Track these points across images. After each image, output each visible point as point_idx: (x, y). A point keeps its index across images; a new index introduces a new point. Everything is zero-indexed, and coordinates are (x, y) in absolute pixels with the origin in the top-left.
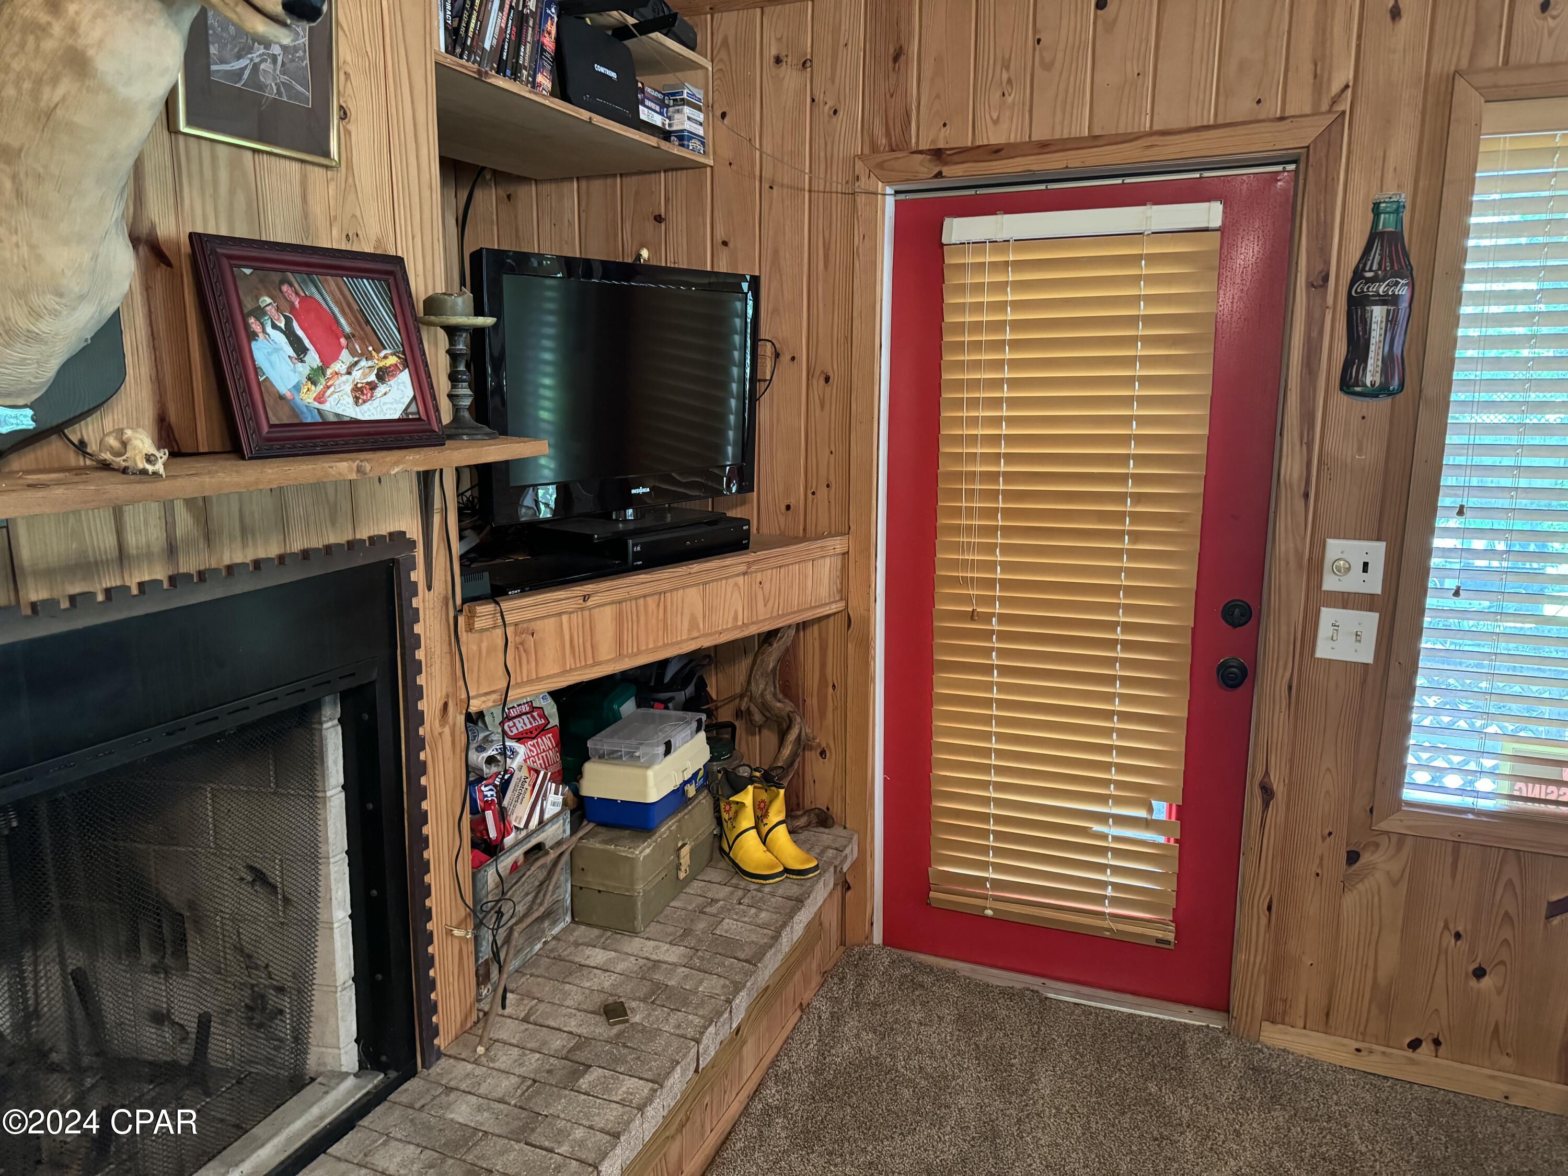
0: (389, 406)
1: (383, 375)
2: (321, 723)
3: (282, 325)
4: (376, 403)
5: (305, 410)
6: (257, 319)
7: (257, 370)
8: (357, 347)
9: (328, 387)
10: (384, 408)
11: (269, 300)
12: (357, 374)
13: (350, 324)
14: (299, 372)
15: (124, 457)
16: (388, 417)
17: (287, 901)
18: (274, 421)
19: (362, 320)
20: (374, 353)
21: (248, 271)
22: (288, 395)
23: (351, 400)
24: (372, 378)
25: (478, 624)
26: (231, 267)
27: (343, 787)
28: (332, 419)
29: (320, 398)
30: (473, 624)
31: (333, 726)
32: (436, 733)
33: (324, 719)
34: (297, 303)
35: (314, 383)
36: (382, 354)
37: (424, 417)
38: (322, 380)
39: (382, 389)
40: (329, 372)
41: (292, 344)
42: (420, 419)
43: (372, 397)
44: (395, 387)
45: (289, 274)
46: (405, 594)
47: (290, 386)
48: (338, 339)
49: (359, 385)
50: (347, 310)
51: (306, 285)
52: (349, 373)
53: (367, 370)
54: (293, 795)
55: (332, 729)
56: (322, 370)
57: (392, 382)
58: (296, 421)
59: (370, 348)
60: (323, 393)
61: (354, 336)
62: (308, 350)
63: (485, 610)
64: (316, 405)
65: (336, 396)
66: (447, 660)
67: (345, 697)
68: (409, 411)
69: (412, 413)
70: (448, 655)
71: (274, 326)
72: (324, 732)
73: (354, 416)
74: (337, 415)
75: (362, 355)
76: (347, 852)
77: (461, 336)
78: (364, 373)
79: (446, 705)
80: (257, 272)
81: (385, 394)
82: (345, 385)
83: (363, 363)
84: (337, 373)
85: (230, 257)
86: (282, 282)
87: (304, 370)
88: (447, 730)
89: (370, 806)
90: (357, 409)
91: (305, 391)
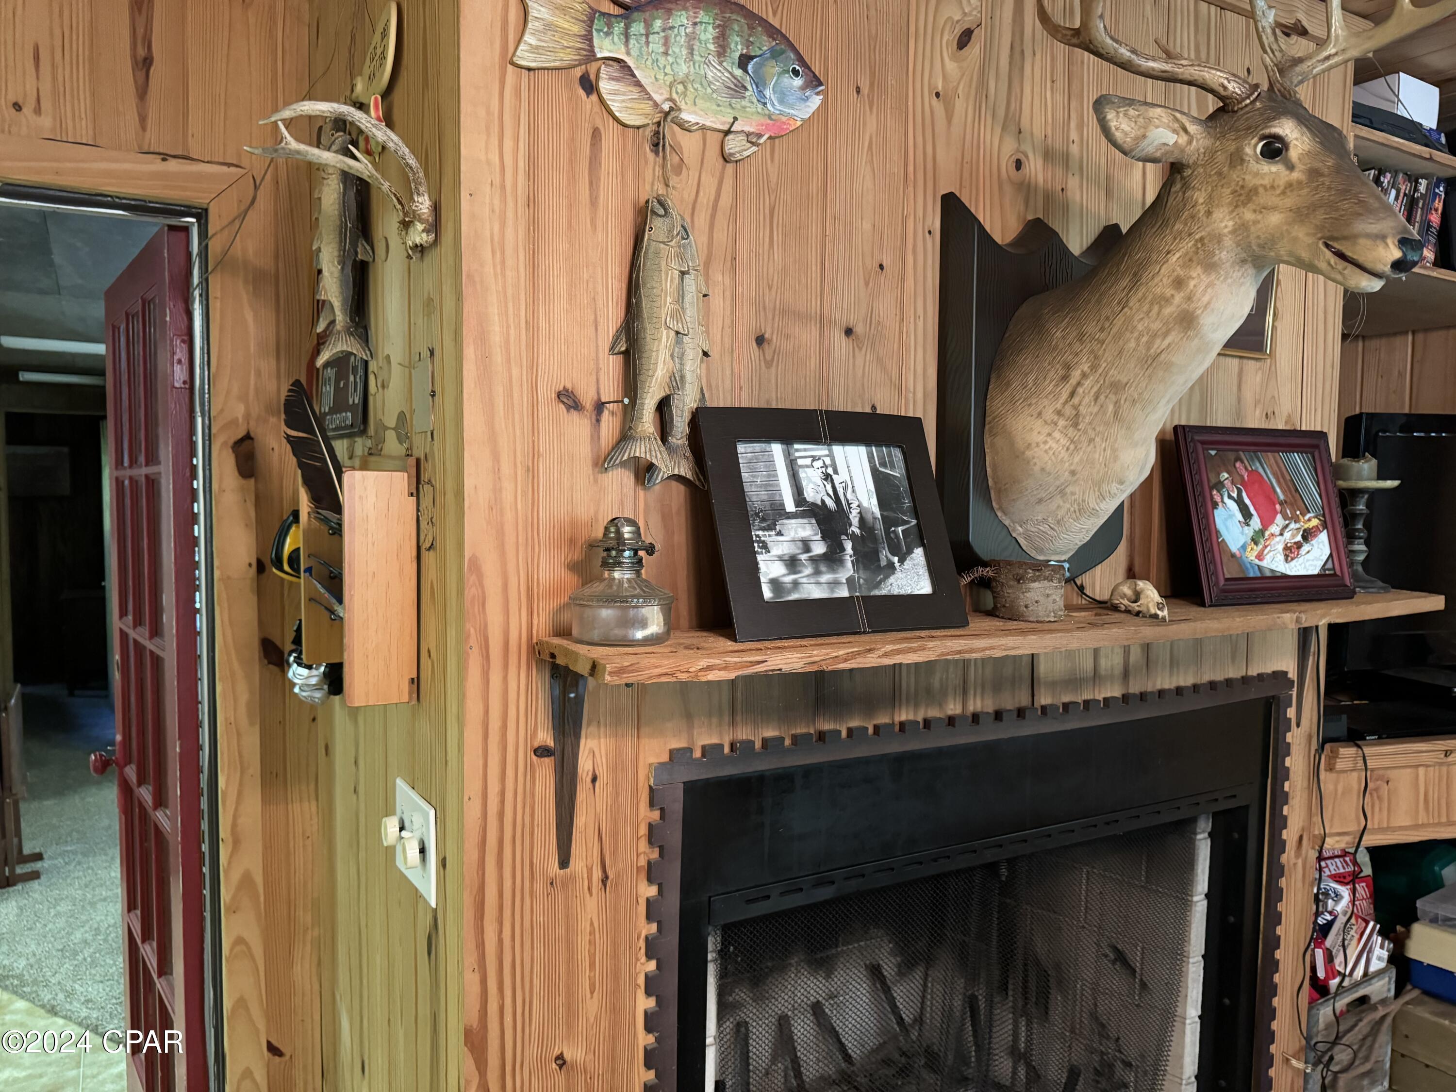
0: (1311, 563)
1: (1308, 535)
2: (1195, 834)
3: (1235, 495)
4: (1301, 560)
5: (1249, 566)
6: (1219, 491)
7: (1217, 532)
8: (1288, 512)
9: (1266, 547)
10: (1307, 564)
11: (1226, 475)
12: (1287, 535)
13: (1283, 492)
14: (1246, 534)
15: (1138, 604)
16: (1310, 573)
17: (1144, 985)
18: (1228, 576)
19: (1292, 489)
20: (1300, 517)
21: (1213, 453)
22: (1237, 553)
23: (1281, 557)
24: (1299, 538)
25: (1340, 765)
26: (1203, 450)
27: (1206, 895)
28: (1268, 574)
29: (1260, 557)
30: (1335, 764)
31: (1205, 839)
32: (1292, 863)
33: (1198, 830)
34: (1246, 477)
35: (1256, 543)
36: (1307, 517)
37: (1339, 573)
38: (1262, 541)
39: (1306, 548)
40: (1267, 533)
41: (1241, 510)
42: (1335, 575)
43: (1298, 554)
44: (1316, 546)
45: (1241, 453)
46: (1282, 728)
47: (1239, 546)
48: (1274, 505)
49: (1289, 545)
50: (1281, 480)
51: (1253, 460)
52: (1281, 534)
53: (1295, 532)
54: (1160, 892)
55: (1203, 841)
56: (1262, 532)
57: (1313, 542)
58: (1241, 576)
59: (1298, 513)
60: (1262, 551)
61: (1286, 502)
62: (1252, 515)
63: (1347, 752)
64: (1257, 562)
65: (1271, 554)
66: (1305, 795)
67: (1216, 816)
68: (1326, 567)
69: (1329, 570)
70: (1307, 791)
71: (1230, 497)
72: (1197, 842)
73: (1284, 571)
74: (1272, 571)
75: (1291, 519)
76: (1203, 956)
77: (1363, 497)
78: (1292, 536)
79: (1301, 838)
80: (1221, 453)
81: (1308, 552)
82: (1278, 545)
83: (1293, 526)
84: (1272, 535)
85: (1203, 443)
86: (1236, 460)
87: (1249, 532)
88: (1300, 862)
89: (1232, 919)
90: (1287, 565)
91: (1249, 550)
